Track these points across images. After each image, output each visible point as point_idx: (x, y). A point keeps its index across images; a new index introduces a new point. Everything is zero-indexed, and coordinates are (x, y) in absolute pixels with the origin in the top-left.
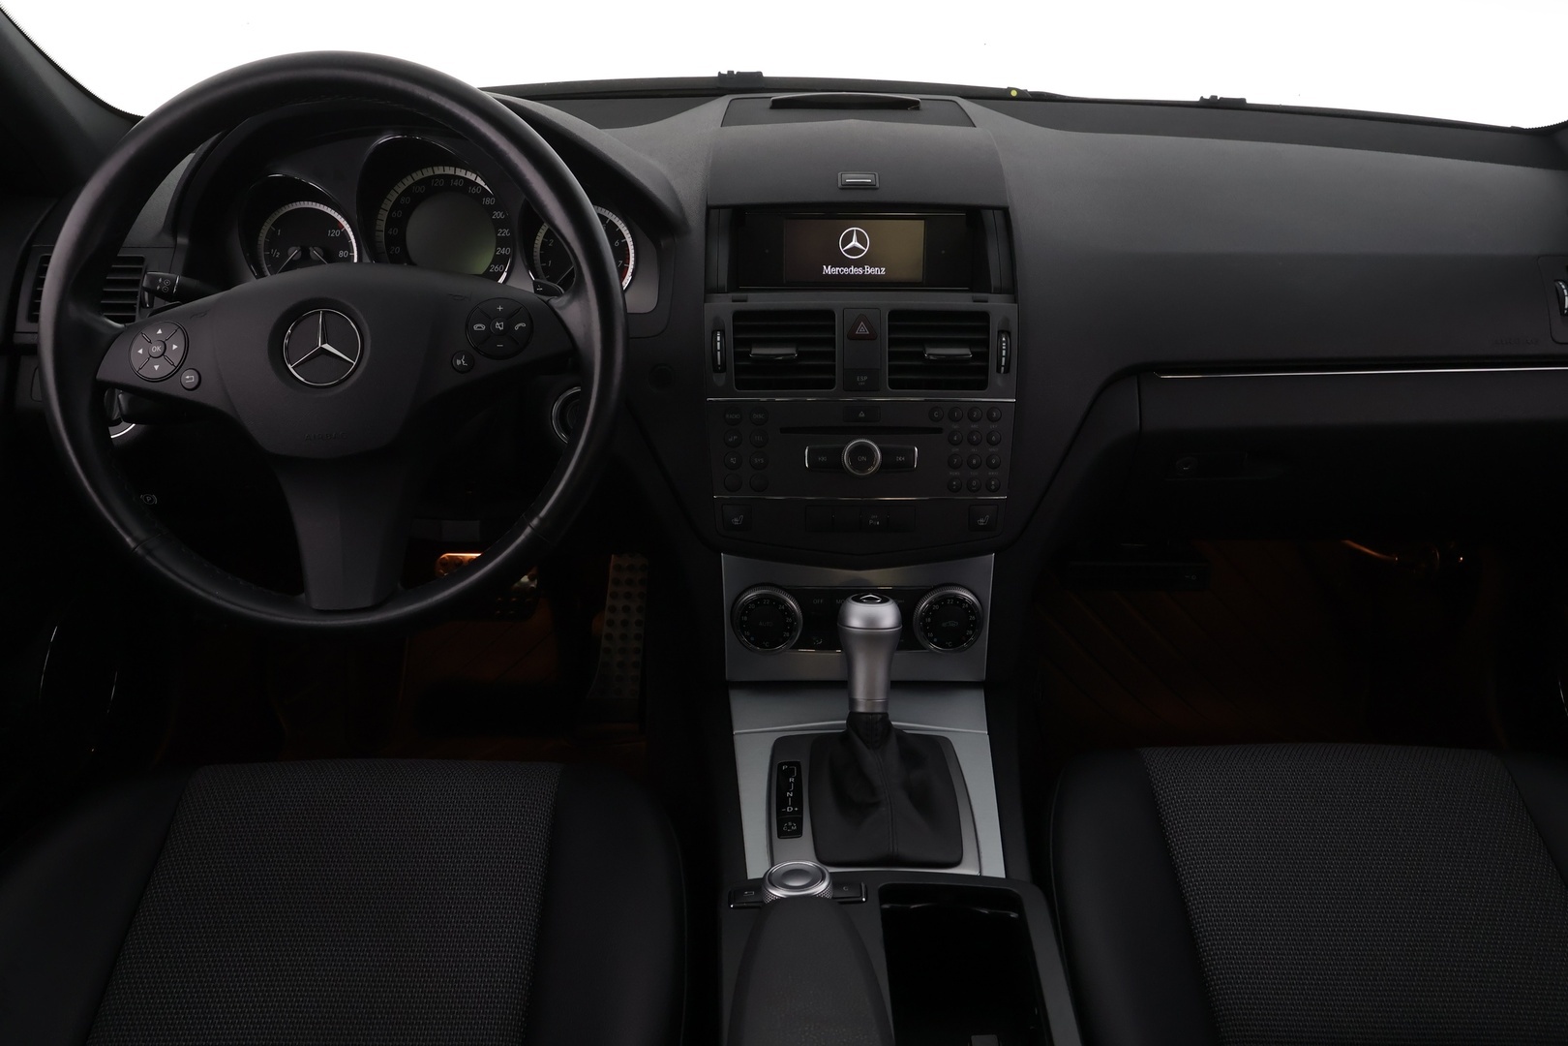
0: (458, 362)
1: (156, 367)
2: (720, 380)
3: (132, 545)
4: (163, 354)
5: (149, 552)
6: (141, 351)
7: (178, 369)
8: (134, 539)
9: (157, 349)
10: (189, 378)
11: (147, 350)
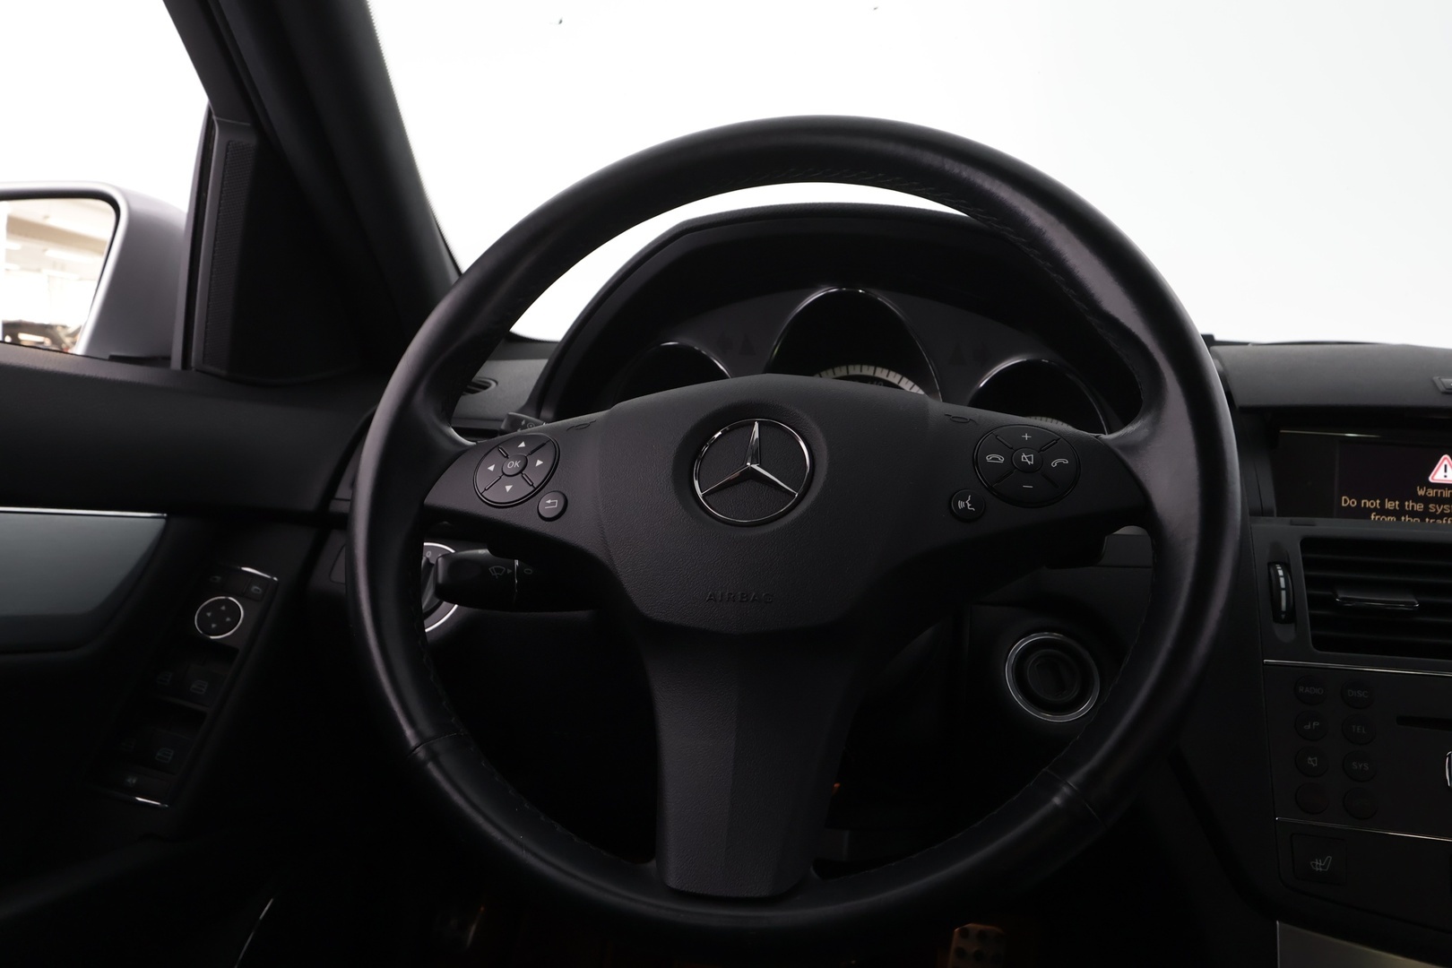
0: (961, 504)
1: (508, 488)
2: (1285, 634)
3: (413, 742)
4: (521, 472)
5: (434, 757)
6: (492, 468)
7: (537, 492)
8: (418, 733)
9: (513, 465)
10: (549, 504)
11: (500, 468)
